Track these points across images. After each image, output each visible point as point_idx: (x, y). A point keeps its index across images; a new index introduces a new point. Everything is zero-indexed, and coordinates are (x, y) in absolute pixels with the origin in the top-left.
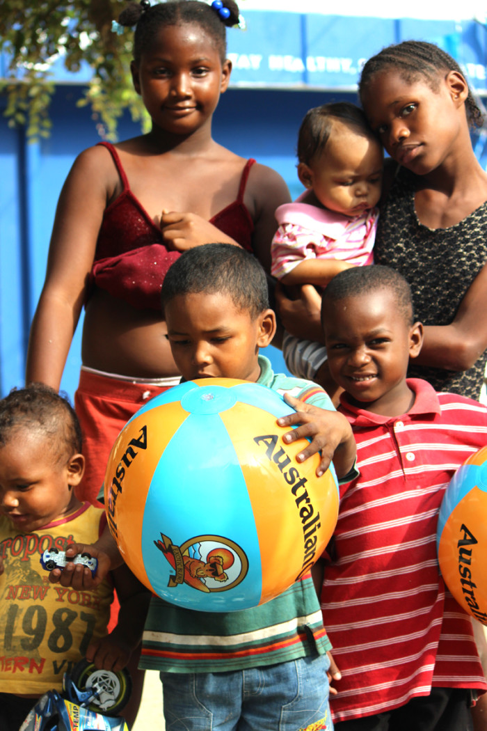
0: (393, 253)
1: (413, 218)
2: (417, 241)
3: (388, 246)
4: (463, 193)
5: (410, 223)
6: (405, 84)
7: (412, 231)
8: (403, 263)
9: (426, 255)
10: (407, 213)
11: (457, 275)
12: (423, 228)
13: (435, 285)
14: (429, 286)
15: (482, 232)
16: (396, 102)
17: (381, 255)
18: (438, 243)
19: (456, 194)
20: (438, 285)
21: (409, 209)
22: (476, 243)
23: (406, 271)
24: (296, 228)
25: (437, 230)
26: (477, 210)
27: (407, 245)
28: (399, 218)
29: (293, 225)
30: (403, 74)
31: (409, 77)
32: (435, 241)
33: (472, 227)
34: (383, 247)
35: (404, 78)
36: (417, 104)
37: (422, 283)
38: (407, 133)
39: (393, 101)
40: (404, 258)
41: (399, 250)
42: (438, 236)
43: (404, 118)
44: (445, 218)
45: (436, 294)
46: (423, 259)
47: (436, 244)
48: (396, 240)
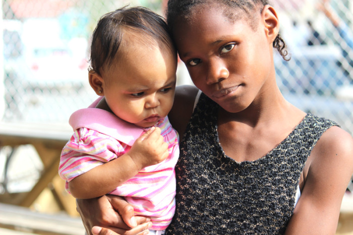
0: (196, 184)
1: (218, 150)
2: (222, 173)
3: (191, 176)
4: (267, 123)
5: (215, 154)
6: (228, 22)
7: (217, 163)
8: (207, 194)
9: (231, 188)
10: (211, 145)
11: (266, 208)
12: (228, 160)
13: (241, 218)
14: (234, 220)
15: (289, 166)
16: (219, 41)
17: (183, 184)
18: (244, 175)
19: (261, 125)
20: (246, 218)
21: (212, 141)
22: (284, 176)
23: (210, 203)
24: (91, 132)
25: (243, 163)
26: (282, 143)
27: (211, 176)
28: (202, 149)
29: (88, 129)
30: (225, 11)
31: (232, 14)
32: (240, 174)
33: (279, 161)
34: (185, 176)
35: (226, 15)
36: (237, 43)
37: (228, 216)
38: (226, 74)
39: (215, 40)
40: (208, 189)
41: (203, 181)
42: (243, 168)
43: (223, 56)
44: (249, 147)
45: (243, 227)
46: (229, 192)
47: (242, 177)
48: (200, 171)
